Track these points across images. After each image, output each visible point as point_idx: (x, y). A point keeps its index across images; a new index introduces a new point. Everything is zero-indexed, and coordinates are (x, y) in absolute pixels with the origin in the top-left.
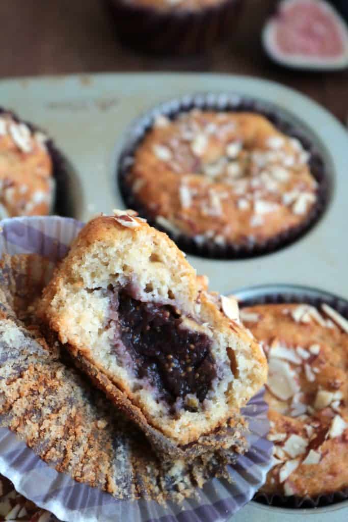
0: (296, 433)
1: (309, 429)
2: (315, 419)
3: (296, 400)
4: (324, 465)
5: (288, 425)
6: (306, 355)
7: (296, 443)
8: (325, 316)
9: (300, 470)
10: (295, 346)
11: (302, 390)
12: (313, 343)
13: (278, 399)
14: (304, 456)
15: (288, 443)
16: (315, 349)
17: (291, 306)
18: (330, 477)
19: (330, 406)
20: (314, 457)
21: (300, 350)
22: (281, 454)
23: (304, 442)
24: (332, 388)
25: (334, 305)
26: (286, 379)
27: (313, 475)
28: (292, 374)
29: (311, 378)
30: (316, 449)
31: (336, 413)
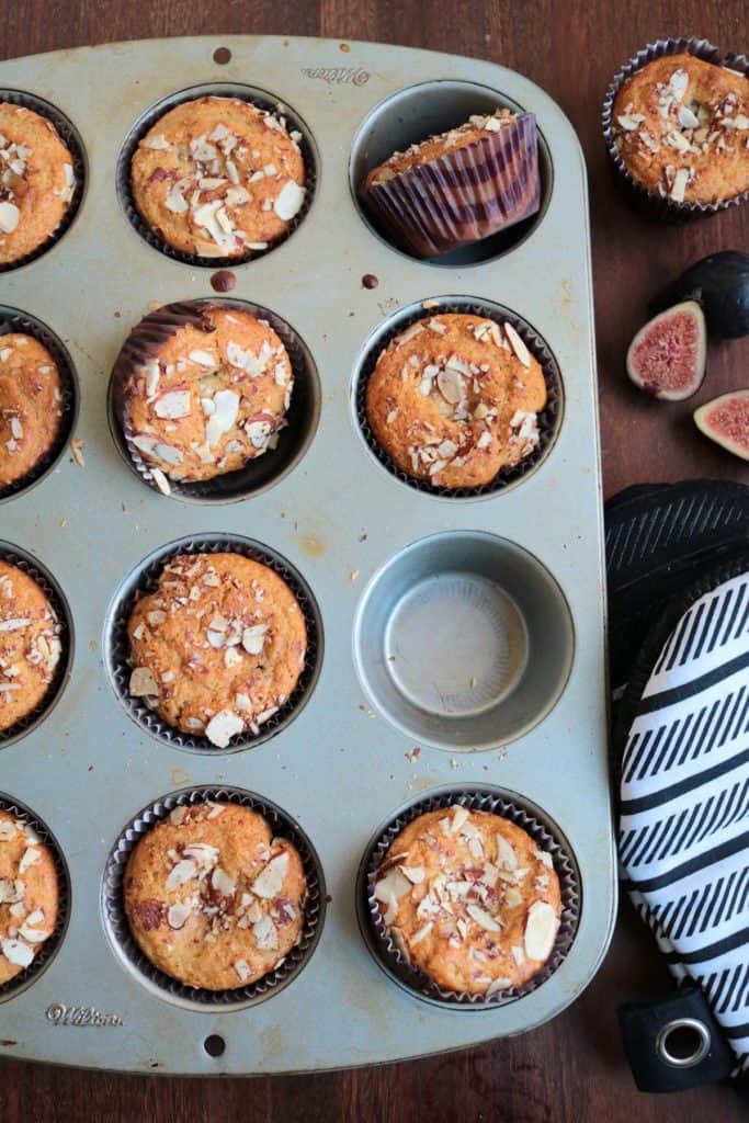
0: (450, 439)
1: (462, 437)
2: (470, 429)
3: (460, 406)
4: (467, 468)
5: (446, 429)
6: (477, 371)
7: (449, 447)
8: (504, 335)
9: (447, 469)
10: (469, 363)
11: (467, 399)
12: (486, 361)
13: (447, 402)
14: (452, 459)
15: (442, 446)
16: (485, 368)
17: (479, 319)
18: (469, 478)
19: (484, 419)
20: (459, 462)
21: (472, 367)
22: (434, 455)
23: (455, 448)
24: (490, 404)
25: (515, 325)
26: (456, 386)
27: (456, 473)
28: (463, 384)
29: (477, 390)
30: (462, 456)
31: (488, 426)
